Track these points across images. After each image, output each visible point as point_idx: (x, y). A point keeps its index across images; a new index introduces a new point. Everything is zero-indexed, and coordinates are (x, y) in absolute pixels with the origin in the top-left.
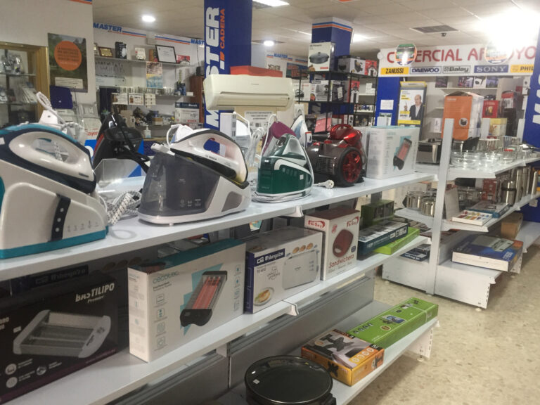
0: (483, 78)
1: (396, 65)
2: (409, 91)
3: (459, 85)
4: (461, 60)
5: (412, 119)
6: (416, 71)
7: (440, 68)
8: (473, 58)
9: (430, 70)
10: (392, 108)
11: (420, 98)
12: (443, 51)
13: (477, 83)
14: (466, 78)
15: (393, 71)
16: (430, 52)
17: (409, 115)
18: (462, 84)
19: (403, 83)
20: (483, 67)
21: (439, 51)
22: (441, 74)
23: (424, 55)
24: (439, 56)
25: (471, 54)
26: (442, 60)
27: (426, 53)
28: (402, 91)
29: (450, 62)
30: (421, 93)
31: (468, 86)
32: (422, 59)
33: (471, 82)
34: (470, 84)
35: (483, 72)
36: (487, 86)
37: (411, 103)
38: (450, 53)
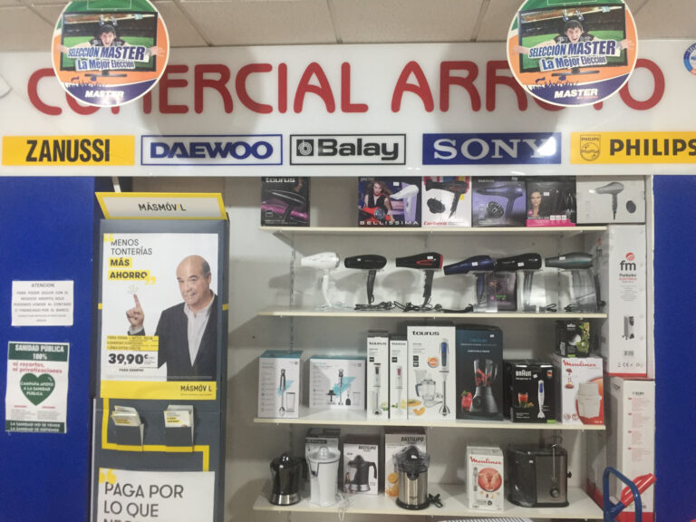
0: (455, 185)
1: (71, 126)
2: (145, 240)
3: (364, 217)
4: (362, 108)
5: (173, 375)
6: (169, 152)
7: (275, 142)
8: (411, 101)
9: (231, 149)
10: (67, 320)
11: (206, 268)
12: (283, 69)
13: (436, 206)
14: (389, 184)
15: (62, 150)
16: (223, 70)
17: (154, 355)
18: (376, 212)
19: (113, 203)
20: (459, 139)
21: (267, 68)
22: (282, 168)
23: (200, 84)
24: (265, 88)
25: (401, 87)
26: (283, 108)
27: (208, 76)
28: (108, 240)
29: (315, 118)
30: (206, 246)
31: (400, 219)
32: (190, 102)
33: (411, 201)
34: (409, 212)
35: (460, 160)
36: (475, 221)
37: (161, 294)
38: (314, 81)
